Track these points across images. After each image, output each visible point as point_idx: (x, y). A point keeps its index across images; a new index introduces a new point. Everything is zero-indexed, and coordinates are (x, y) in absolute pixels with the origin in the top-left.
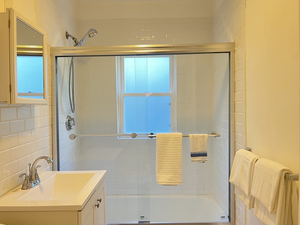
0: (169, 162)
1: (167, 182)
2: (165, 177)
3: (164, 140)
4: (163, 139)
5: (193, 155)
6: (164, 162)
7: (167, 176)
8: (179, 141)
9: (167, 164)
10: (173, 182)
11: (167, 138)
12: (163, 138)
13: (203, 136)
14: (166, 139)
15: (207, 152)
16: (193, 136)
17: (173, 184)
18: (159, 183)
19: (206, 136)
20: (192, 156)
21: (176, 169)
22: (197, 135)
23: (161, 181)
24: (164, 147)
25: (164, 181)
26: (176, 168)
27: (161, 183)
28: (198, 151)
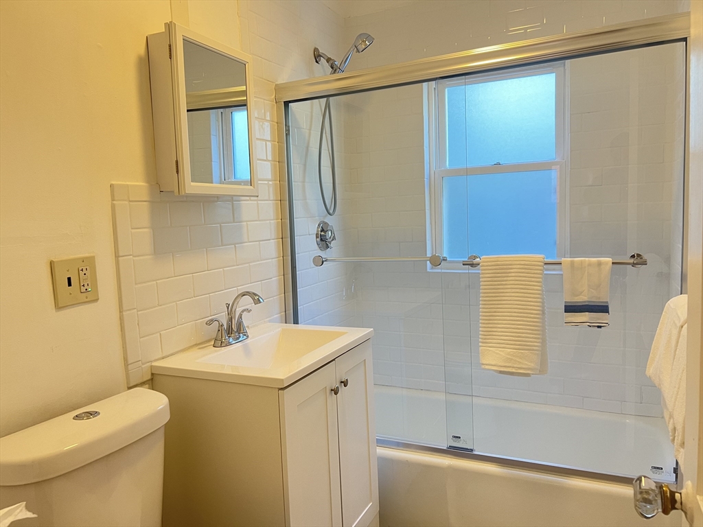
0: (506, 322)
1: (500, 364)
2: (497, 354)
3: (498, 271)
4: (495, 269)
5: (570, 309)
6: (496, 322)
7: (501, 353)
8: (534, 273)
9: (503, 326)
10: (513, 367)
11: (505, 267)
12: (494, 267)
13: (600, 264)
14: (502, 269)
15: (607, 302)
16: (572, 263)
17: (514, 370)
18: (483, 366)
19: (606, 263)
20: (566, 311)
21: (523, 337)
22: (582, 261)
23: (487, 363)
24: (499, 287)
25: (493, 363)
26: (523, 335)
27: (487, 367)
28: (583, 298)
